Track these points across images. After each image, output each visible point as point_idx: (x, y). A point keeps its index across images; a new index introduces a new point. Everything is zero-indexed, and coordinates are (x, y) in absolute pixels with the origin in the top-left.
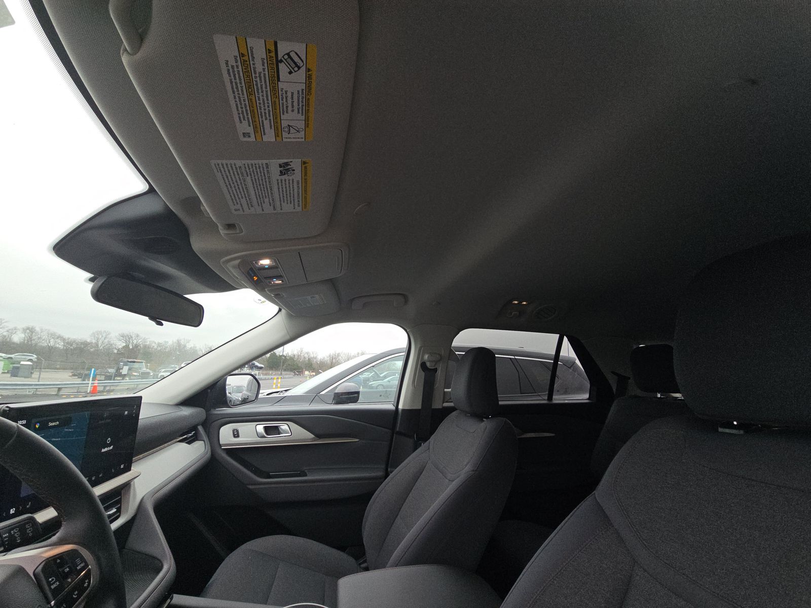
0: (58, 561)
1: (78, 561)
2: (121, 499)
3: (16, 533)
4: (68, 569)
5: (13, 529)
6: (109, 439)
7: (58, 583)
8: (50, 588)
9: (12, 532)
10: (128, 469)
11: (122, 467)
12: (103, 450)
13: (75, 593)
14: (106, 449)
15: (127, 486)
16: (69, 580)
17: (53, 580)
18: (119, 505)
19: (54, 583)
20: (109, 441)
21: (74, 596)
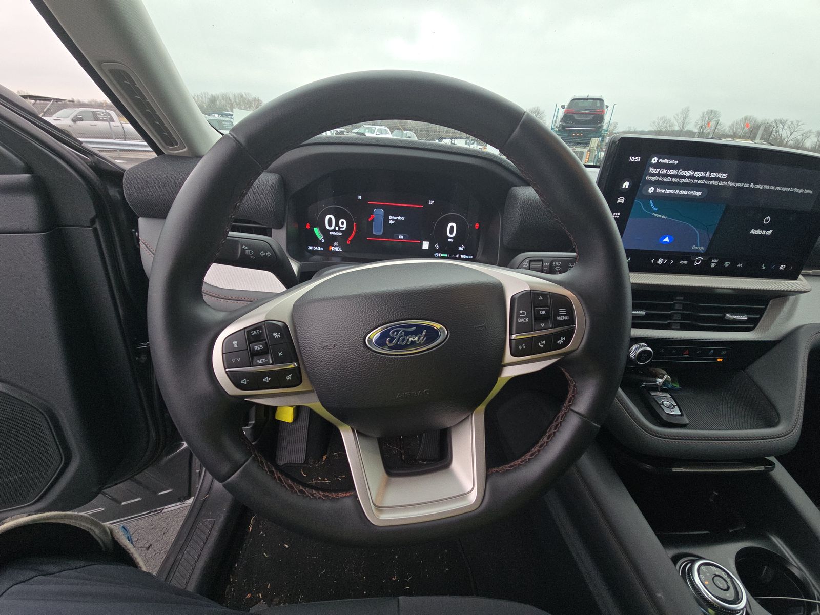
0: (541, 298)
1: (562, 311)
2: (765, 309)
3: (557, 266)
4: (544, 312)
5: (555, 261)
6: (769, 218)
7: (527, 320)
8: (517, 320)
9: (554, 263)
10: (792, 275)
11: (782, 267)
12: (753, 232)
13: (542, 342)
14: (759, 232)
15: (782, 296)
16: (543, 325)
17: (524, 313)
18: (758, 316)
19: (523, 317)
20: (767, 221)
21: (539, 344)
